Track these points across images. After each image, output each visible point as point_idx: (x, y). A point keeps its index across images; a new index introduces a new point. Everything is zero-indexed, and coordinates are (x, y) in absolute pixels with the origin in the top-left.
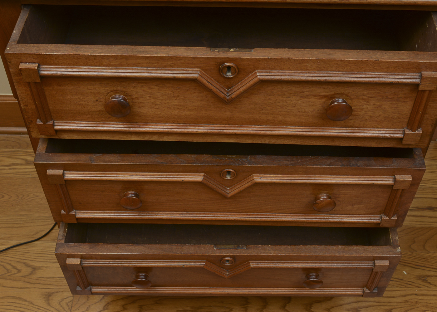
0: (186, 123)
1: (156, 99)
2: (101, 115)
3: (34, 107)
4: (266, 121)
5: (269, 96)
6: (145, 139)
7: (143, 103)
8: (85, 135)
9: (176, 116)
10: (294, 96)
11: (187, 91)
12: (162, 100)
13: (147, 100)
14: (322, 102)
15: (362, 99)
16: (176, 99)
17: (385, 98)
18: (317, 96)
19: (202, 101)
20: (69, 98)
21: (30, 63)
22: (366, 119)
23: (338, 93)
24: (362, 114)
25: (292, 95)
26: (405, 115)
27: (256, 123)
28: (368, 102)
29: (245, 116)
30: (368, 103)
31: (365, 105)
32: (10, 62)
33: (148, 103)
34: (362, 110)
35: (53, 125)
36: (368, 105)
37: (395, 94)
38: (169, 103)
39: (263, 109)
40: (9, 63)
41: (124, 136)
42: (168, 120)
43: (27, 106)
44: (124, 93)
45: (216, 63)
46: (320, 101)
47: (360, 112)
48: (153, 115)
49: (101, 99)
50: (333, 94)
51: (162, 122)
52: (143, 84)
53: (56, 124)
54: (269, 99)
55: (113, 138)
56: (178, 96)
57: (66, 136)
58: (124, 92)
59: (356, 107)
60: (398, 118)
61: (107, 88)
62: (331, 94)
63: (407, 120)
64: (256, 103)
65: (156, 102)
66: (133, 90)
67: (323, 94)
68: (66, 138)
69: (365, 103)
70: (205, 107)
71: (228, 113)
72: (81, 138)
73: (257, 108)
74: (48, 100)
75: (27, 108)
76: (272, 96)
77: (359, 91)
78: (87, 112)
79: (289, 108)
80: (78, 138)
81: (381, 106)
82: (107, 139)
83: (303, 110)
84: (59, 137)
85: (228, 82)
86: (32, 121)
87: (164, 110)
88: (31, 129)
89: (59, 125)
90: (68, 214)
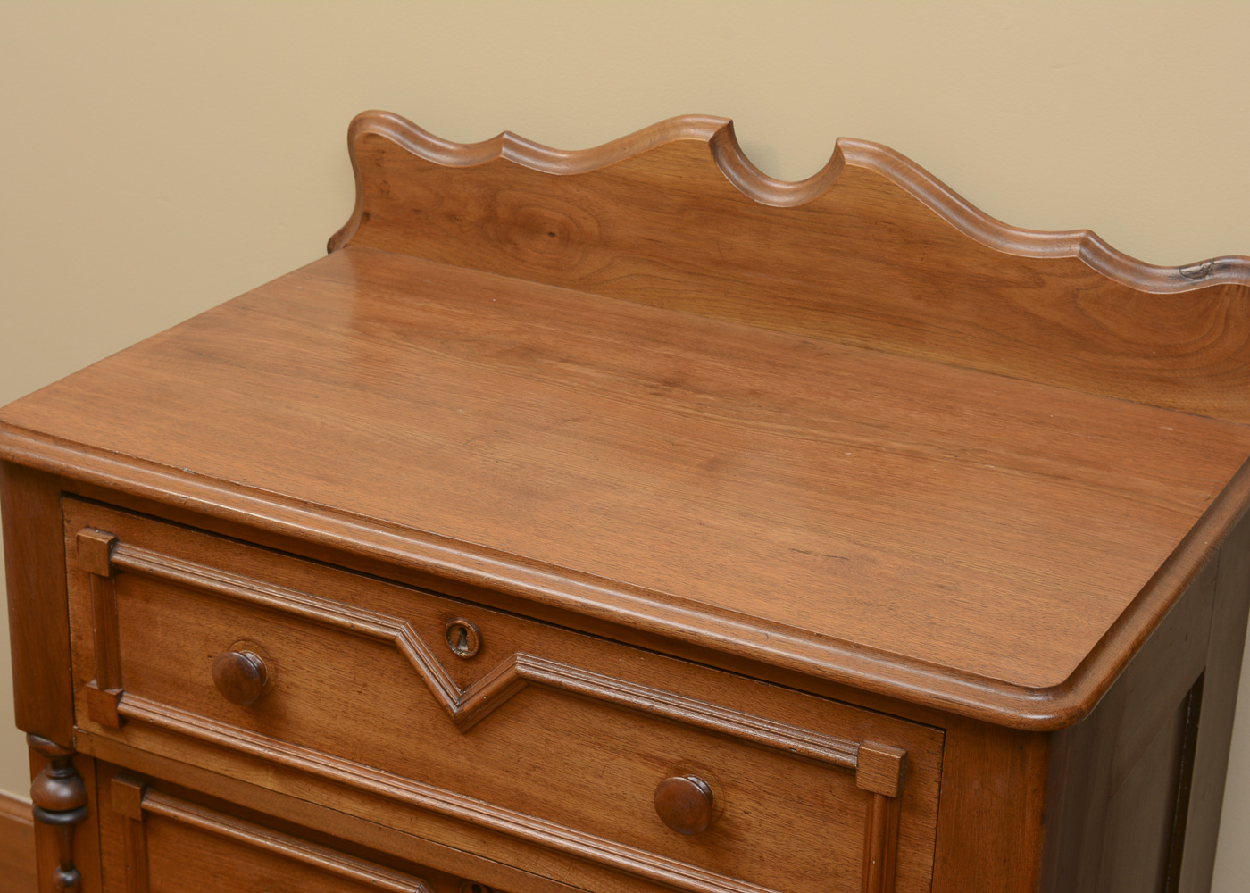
0: (378, 766)
1: (322, 682)
2: (214, 699)
3: (95, 645)
4: (543, 805)
5: (547, 732)
6: (293, 792)
7: (297, 687)
8: (177, 749)
9: (358, 740)
10: (599, 744)
11: (382, 675)
12: (333, 686)
13: (305, 681)
14: (659, 778)
15: (746, 792)
16: (360, 693)
17: (796, 799)
18: (647, 758)
19: (410, 710)
20: (160, 636)
21: (102, 530)
22: (762, 859)
23: (690, 758)
25: (593, 739)
26: (850, 869)
27: (520, 804)
28: (760, 804)
29: (499, 778)
30: (761, 808)
31: (754, 812)
32: (68, 522)
33: (306, 689)
34: (749, 824)
35: (118, 698)
36: (760, 815)
37: (817, 796)
38: (346, 700)
39: (535, 767)
40: (66, 524)
41: (254, 773)
42: (343, 749)
44: (261, 650)
45: (439, 614)
46: (655, 773)
47: (745, 830)
48: (313, 725)
50: (681, 759)
52: (298, 635)
53: (124, 700)
54: (547, 739)
55: (229, 771)
56: (365, 685)
57: (141, 740)
58: (264, 648)
59: (734, 812)
60: (837, 875)
61: (232, 630)
62: (676, 758)
63: (857, 886)
64: (519, 745)
65: (321, 691)
66: (279, 645)
67: (658, 754)
68: (140, 747)
69: (754, 804)
70: (417, 730)
71: (462, 759)
72: (168, 755)
73: (522, 760)
74: (121, 633)
75: (79, 643)
76: (551, 733)
77: (736, 764)
78: (189, 684)
79: (589, 777)
80: (163, 754)
81: (790, 823)
82: (219, 771)
83: (620, 791)
84: (127, 739)
85: (462, 672)
86: (83, 682)
87: (335, 717)
88: (79, 705)
89: (130, 703)
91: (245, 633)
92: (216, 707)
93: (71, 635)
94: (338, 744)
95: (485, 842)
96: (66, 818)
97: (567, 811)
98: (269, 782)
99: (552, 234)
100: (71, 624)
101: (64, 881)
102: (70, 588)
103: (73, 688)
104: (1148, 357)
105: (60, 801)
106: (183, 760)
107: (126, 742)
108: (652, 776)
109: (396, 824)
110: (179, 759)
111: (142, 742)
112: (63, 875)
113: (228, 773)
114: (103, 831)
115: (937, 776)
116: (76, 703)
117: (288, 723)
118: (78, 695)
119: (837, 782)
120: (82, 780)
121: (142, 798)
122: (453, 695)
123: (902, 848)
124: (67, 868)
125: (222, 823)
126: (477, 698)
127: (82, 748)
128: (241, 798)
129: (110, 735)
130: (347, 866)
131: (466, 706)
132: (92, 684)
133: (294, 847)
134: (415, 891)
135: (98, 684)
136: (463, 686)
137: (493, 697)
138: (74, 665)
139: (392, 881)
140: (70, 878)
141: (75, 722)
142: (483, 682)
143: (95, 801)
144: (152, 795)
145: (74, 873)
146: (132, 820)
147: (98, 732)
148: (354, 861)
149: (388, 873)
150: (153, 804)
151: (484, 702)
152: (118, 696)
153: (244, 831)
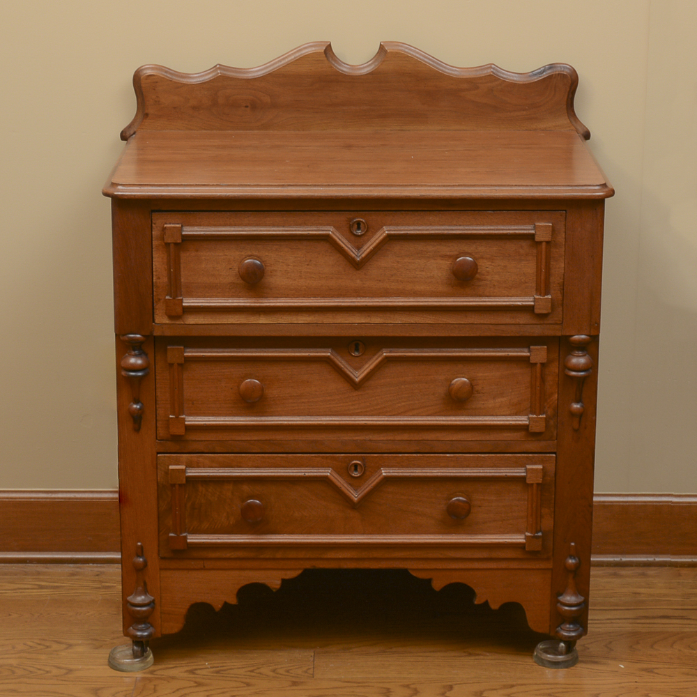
0: (317, 296)
1: (289, 265)
2: (232, 288)
3: (167, 280)
5: (398, 258)
6: (273, 321)
7: (276, 271)
9: (307, 287)
10: (422, 257)
11: (319, 254)
12: (294, 266)
13: (280, 267)
14: (449, 263)
15: (486, 259)
16: (308, 265)
17: (508, 256)
18: (443, 257)
19: (333, 266)
20: (203, 266)
21: (174, 223)
22: (494, 285)
23: (463, 251)
24: (489, 277)
25: (419, 255)
26: (531, 278)
27: (386, 293)
28: (492, 262)
29: (375, 285)
30: (493, 264)
31: (490, 267)
32: (155, 224)
33: (280, 271)
34: (488, 272)
35: (182, 301)
36: (493, 267)
37: (516, 252)
38: (301, 270)
39: (392, 275)
40: (153, 225)
41: (252, 318)
43: (159, 278)
45: (347, 219)
46: (447, 262)
47: (486, 276)
48: (284, 287)
49: (235, 267)
52: (277, 247)
53: (185, 301)
54: (398, 261)
56: (311, 261)
58: (259, 258)
59: (481, 269)
60: (526, 282)
61: (243, 253)
62: (457, 252)
63: (534, 285)
64: (385, 268)
65: (289, 269)
66: (267, 254)
67: (448, 253)
68: (191, 323)
69: (490, 263)
70: (336, 275)
71: (358, 281)
72: (207, 323)
73: (386, 274)
74: (182, 270)
75: (158, 281)
76: (400, 258)
77: (482, 248)
78: (219, 285)
79: (417, 273)
80: (203, 323)
81: (505, 266)
82: (234, 322)
83: (432, 275)
85: (358, 242)
86: (159, 300)
87: (295, 280)
88: (157, 312)
89: (188, 302)
90: (177, 417)
91: (250, 253)
92: (233, 292)
93: (154, 278)
94: (297, 292)
96: (140, 374)
97: (407, 291)
98: (263, 320)
99: (247, 107)
100: (154, 273)
102: (154, 256)
103: (153, 305)
104: (524, 110)
105: (140, 365)
106: (215, 323)
107: (183, 323)
108: (445, 264)
109: (326, 321)
110: (213, 323)
111: (191, 320)
112: (135, 406)
113: (238, 322)
114: (157, 377)
115: (564, 230)
116: (155, 311)
117: (271, 289)
118: (156, 306)
119: (525, 244)
120: (146, 355)
121: (184, 352)
122: (356, 253)
123: (552, 263)
124: (136, 402)
125: (227, 352)
126: (368, 250)
127: (157, 333)
128: (245, 332)
129: (173, 322)
130: (294, 353)
131: (363, 255)
132: (167, 297)
133: (265, 352)
134: (329, 354)
135: (171, 297)
136: (359, 248)
137: (375, 248)
138: (155, 293)
139: (317, 352)
140: (138, 407)
141: (154, 321)
142: (369, 243)
143: (153, 363)
144: (188, 350)
145: (140, 404)
146: (179, 364)
147: (167, 322)
148: (297, 350)
149: (314, 350)
150: (189, 353)
151: (371, 251)
152: (182, 300)
153: (239, 352)
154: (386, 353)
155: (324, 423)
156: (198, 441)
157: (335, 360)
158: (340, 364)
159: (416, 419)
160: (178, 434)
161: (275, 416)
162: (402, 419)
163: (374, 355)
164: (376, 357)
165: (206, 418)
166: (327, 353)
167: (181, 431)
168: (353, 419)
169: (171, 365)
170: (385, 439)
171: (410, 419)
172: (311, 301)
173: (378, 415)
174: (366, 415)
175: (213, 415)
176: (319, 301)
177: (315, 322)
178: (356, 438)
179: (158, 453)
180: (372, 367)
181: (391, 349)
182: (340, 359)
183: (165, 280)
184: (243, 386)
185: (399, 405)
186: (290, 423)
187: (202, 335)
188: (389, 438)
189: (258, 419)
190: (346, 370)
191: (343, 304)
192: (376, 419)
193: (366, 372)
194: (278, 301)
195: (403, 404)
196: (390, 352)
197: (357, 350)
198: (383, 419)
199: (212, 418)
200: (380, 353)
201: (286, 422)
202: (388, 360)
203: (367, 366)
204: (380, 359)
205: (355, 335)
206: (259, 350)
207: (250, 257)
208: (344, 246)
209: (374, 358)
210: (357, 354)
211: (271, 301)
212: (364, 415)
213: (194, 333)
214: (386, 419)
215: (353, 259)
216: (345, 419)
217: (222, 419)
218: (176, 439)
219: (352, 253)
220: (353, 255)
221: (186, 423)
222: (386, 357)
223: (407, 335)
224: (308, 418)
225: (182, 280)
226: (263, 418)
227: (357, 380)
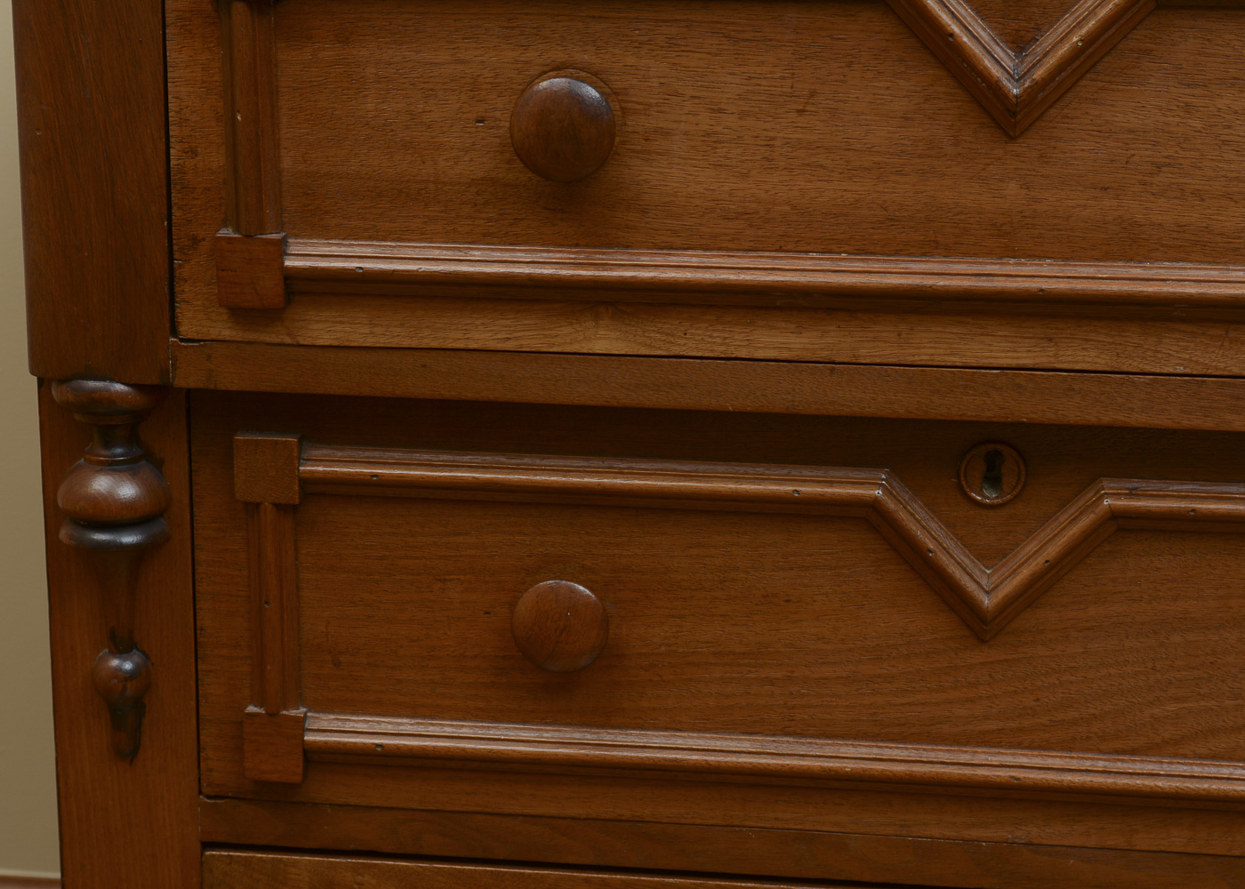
0: (834, 247)
1: (720, 111)
3: (222, 161)
4: (1175, 235)
5: (1188, 91)
6: (650, 346)
7: (666, 134)
8: (402, 325)
9: (794, 208)
11: (850, 65)
12: (743, 115)
13: (684, 118)
16: (801, 112)
19: (907, 119)
20: (370, 106)
29: (1085, 207)
33: (686, 133)
35: (281, 249)
38: (771, 134)
39: (1159, 167)
41: (567, 330)
42: (760, 233)
43: (193, 152)
44: (594, 76)
48: (698, 202)
49: (498, 114)
51: (730, 246)
53: (293, 249)
54: (1187, 105)
55: (517, 338)
56: (813, 94)
57: (320, 326)
58: (595, 74)
64: (1131, 131)
65: (719, 129)
66: (631, 60)
68: (320, 342)
70: (920, 156)
71: (1012, 188)
73: (1135, 158)
74: (283, 120)
75: (190, 162)
76: (1197, 91)
78: (432, 186)
80: (370, 342)
82: (492, 345)
84: (289, 335)
85: (1021, 15)
86: (195, 241)
87: (745, 176)
88: (185, 290)
89: (307, 255)
90: (272, 715)
91: (559, 56)
92: (489, 220)
93: (172, 151)
94: (751, 226)
95: (1050, 340)
96: (129, 539)
97: (1221, 234)
98: (604, 338)
100: (173, 130)
101: (118, 670)
102: (171, 58)
103: (171, 259)
105: (128, 505)
106: (414, 344)
107: (288, 340)
109: (867, 352)
110: (406, 343)
112: (115, 662)
113: (510, 345)
114: (200, 556)
116: (177, 289)
120: (158, 464)
121: (301, 459)
122: (1008, 63)
124: (122, 647)
125: (470, 467)
126: (1064, 50)
127: (188, 377)
128: (533, 388)
129: (252, 336)
130: (737, 480)
131: (1039, 73)
132: (226, 232)
133: (621, 473)
134: (878, 492)
135: (237, 230)
136: (1019, 43)
137: (1090, 41)
138: (176, 213)
139: (831, 483)
140: (128, 666)
141: (174, 331)
142: (1068, 21)
143: (186, 501)
144: (316, 453)
145: (137, 657)
146: (277, 506)
147: (227, 333)
148: (751, 469)
149: (818, 473)
150: (324, 465)
151: (1076, 54)
152: (283, 243)
153: (515, 469)
154: (1114, 498)
155: (849, 766)
156: (357, 807)
157: (902, 515)
158: (919, 533)
159: (1225, 772)
160: (275, 777)
161: (656, 728)
162: (1165, 768)
163: (1064, 504)
164: (1072, 510)
165: (386, 724)
166: (870, 488)
167: (288, 769)
168: (964, 758)
169: (253, 508)
170: (1093, 841)
171: (1197, 770)
172: (808, 265)
173: (1067, 746)
174: (1019, 746)
175: (414, 711)
176: (844, 266)
177: (824, 354)
178: (974, 833)
179: (207, 845)
180: (1052, 551)
181: (1135, 483)
182: (921, 513)
183: (215, 158)
184: (527, 600)
185: (1156, 711)
186: (711, 758)
187: (366, 391)
188: (1110, 843)
189: (589, 736)
190: (944, 559)
191: (941, 282)
192: (1058, 763)
193: (1025, 573)
194: (674, 260)
195: (1172, 707)
196: (1132, 494)
197: (993, 479)
198: (1088, 764)
199: (407, 725)
200: (1089, 495)
201: (695, 757)
202: (1124, 525)
203: (1031, 547)
204: (1085, 522)
205: (988, 415)
206: (596, 463)
207: (558, 69)
208: (956, 29)
209: (1064, 517)
210: (989, 496)
211: (645, 260)
212: (1011, 746)
213: (333, 385)
214: (1101, 765)
215: (995, 88)
216: (932, 756)
217: (449, 731)
218: (272, 795)
219: (988, 63)
220: (996, 72)
221: (309, 737)
222: (1115, 516)
223: (1209, 424)
224: (786, 744)
225: (286, 163)
226: (607, 736)
227: (987, 602)
